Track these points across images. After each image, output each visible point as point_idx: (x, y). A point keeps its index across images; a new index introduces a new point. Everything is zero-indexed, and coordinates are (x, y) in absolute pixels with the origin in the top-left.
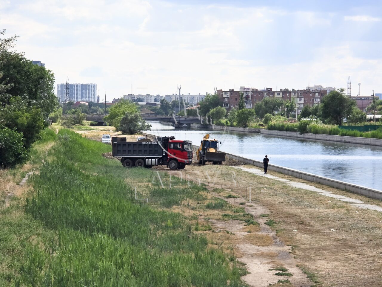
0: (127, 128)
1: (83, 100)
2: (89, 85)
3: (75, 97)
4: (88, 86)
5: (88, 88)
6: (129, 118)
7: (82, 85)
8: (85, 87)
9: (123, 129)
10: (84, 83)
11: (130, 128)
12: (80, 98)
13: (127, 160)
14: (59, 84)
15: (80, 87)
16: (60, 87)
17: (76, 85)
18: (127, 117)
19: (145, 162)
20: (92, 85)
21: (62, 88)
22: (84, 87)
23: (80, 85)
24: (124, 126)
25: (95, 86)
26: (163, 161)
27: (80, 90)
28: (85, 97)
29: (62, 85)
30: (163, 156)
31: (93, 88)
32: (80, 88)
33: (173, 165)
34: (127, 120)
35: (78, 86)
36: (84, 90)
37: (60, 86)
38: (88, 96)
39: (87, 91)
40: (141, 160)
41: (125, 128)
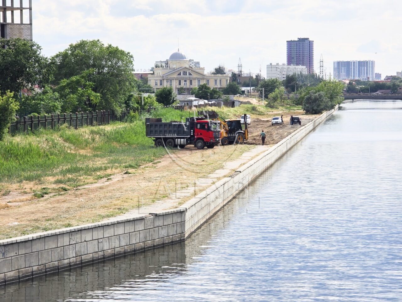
0: (310, 108)
1: (360, 77)
2: (367, 62)
3: (352, 75)
4: (365, 63)
5: (365, 65)
6: (313, 97)
7: (359, 62)
8: (363, 64)
9: (305, 109)
10: (362, 60)
11: (313, 108)
12: (357, 75)
13: (158, 140)
14: (335, 61)
15: (357, 64)
16: (336, 65)
17: (353, 62)
18: (311, 97)
19: (175, 141)
20: (369, 62)
21: (338, 66)
22: (361, 64)
23: (357, 62)
24: (307, 105)
25: (373, 63)
26: (191, 141)
27: (357, 67)
28: (362, 74)
29: (338, 62)
30: (191, 136)
31: (370, 65)
32: (357, 66)
33: (200, 144)
34: (311, 100)
35: (355, 63)
36: (361, 67)
37: (336, 63)
38: (365, 73)
39: (364, 68)
40: (171, 140)
41: (308, 107)
